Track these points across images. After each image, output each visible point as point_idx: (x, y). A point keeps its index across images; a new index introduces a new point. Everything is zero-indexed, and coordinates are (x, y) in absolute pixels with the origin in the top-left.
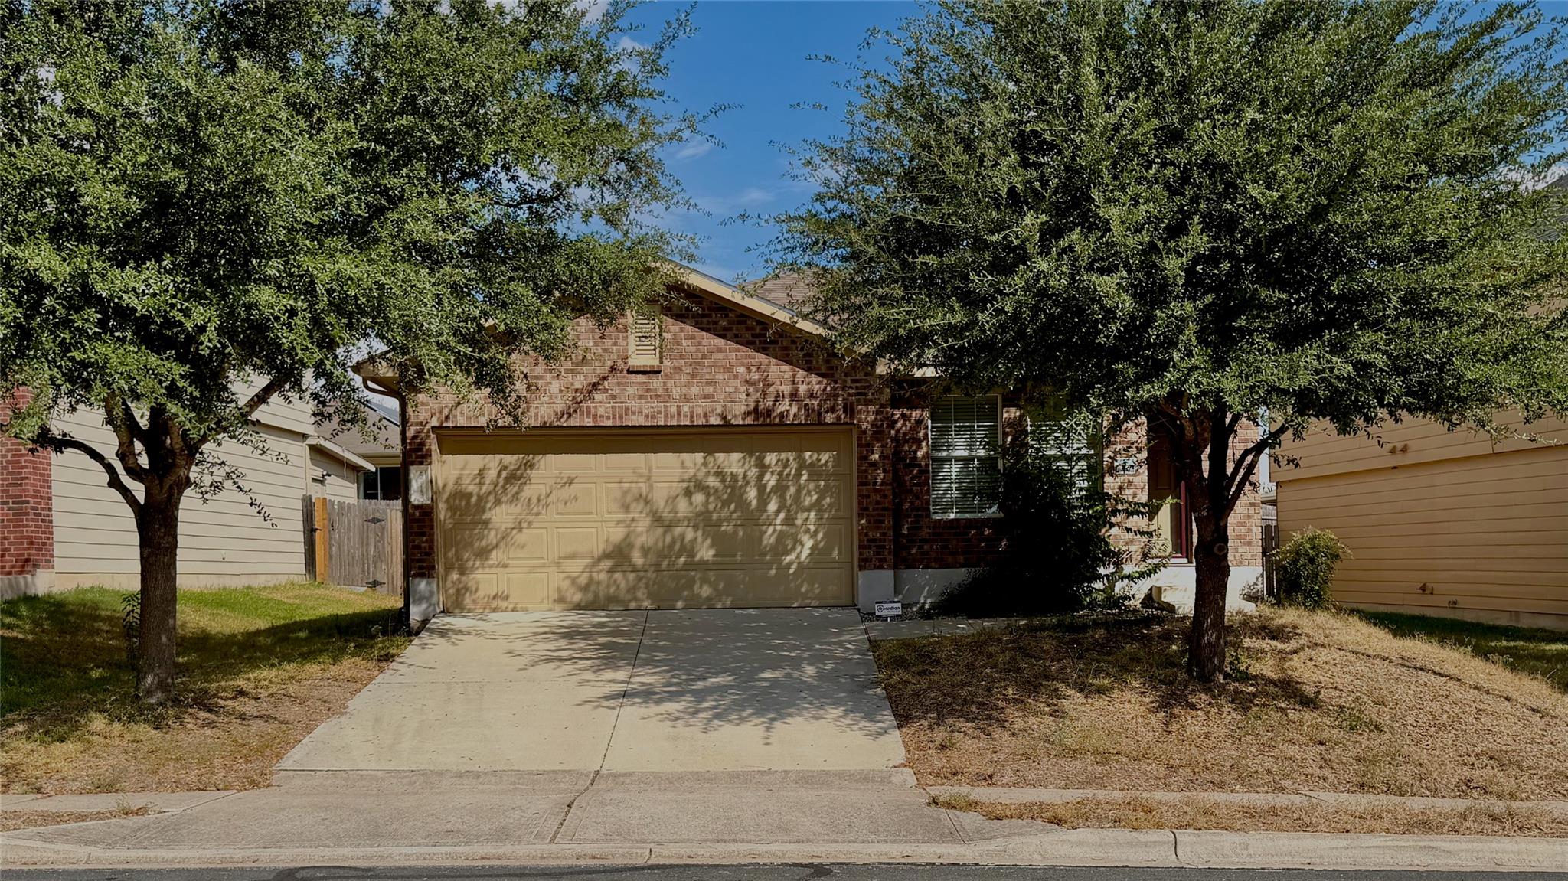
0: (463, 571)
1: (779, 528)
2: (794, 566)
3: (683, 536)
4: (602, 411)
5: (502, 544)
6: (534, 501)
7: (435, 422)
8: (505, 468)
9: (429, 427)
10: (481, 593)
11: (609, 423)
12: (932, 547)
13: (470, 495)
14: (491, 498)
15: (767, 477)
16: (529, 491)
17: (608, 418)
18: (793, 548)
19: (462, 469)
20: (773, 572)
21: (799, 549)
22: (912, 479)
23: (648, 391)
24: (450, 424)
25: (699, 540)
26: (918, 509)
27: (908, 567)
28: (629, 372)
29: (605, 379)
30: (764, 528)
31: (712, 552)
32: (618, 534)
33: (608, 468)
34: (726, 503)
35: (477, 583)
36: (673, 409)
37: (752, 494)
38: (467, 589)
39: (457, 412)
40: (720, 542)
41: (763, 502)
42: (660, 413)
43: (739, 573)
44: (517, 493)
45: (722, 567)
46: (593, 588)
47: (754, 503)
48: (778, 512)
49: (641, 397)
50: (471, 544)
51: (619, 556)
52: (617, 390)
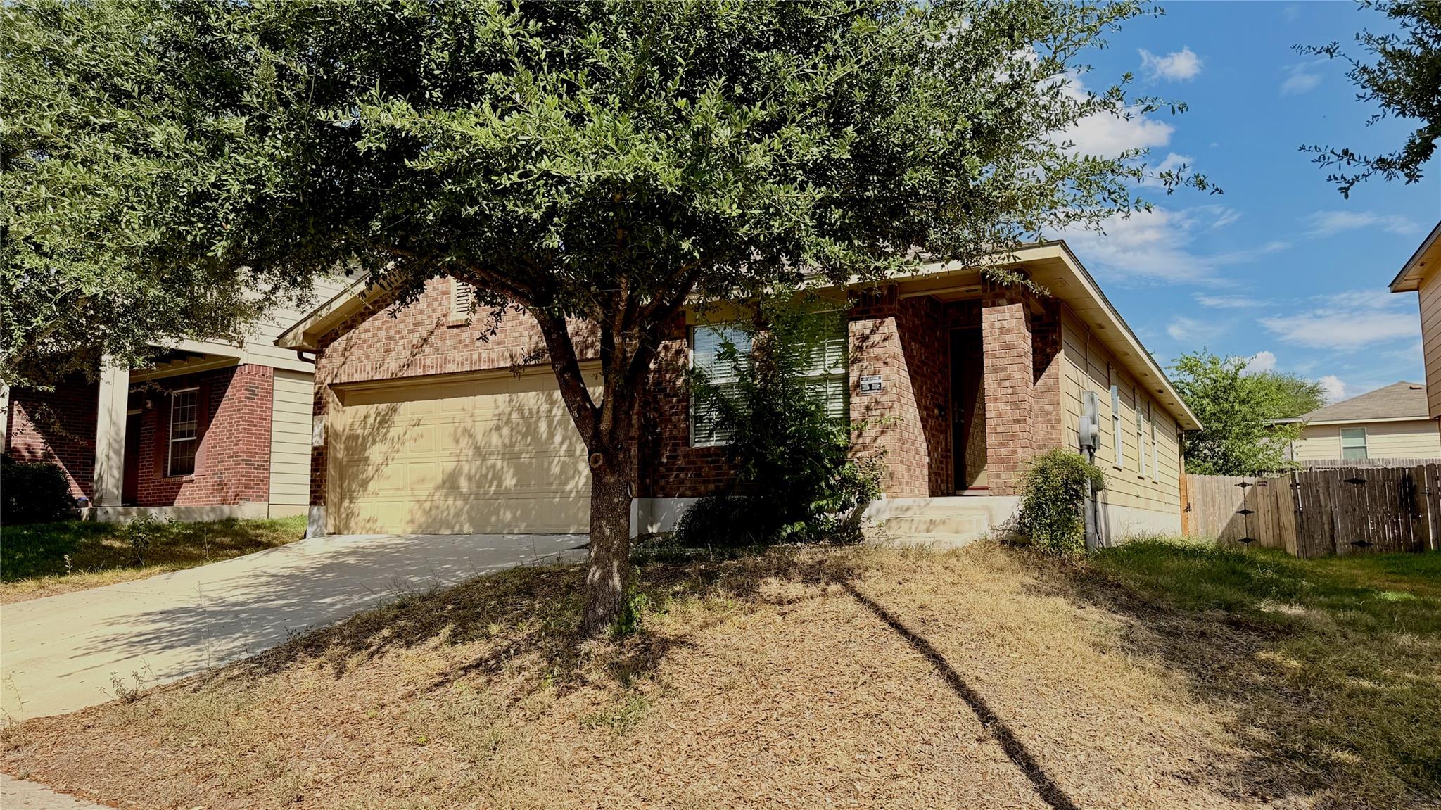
0: (351, 500)
1: (562, 459)
2: (573, 495)
3: (494, 466)
4: (429, 363)
5: (376, 477)
6: (396, 439)
7: (329, 381)
8: (380, 413)
9: (326, 384)
10: (361, 518)
11: (433, 372)
12: (687, 475)
13: (358, 437)
14: (370, 438)
15: (555, 410)
16: (393, 432)
17: (432, 367)
18: (573, 477)
19: (354, 417)
20: (557, 500)
21: (577, 478)
22: (671, 408)
23: (460, 342)
24: (338, 381)
25: (505, 469)
26: (675, 438)
27: (666, 496)
28: (449, 327)
29: (432, 333)
30: (551, 459)
31: (514, 481)
32: (450, 466)
33: (443, 411)
34: (525, 436)
35: (359, 509)
36: (475, 357)
37: (543, 426)
38: (352, 513)
39: (341, 371)
40: (520, 470)
41: (551, 435)
42: (467, 360)
43: (532, 500)
44: (386, 434)
45: (523, 496)
46: (433, 512)
47: (545, 435)
48: (562, 443)
49: (455, 348)
50: (357, 476)
51: (450, 483)
52: (439, 344)
